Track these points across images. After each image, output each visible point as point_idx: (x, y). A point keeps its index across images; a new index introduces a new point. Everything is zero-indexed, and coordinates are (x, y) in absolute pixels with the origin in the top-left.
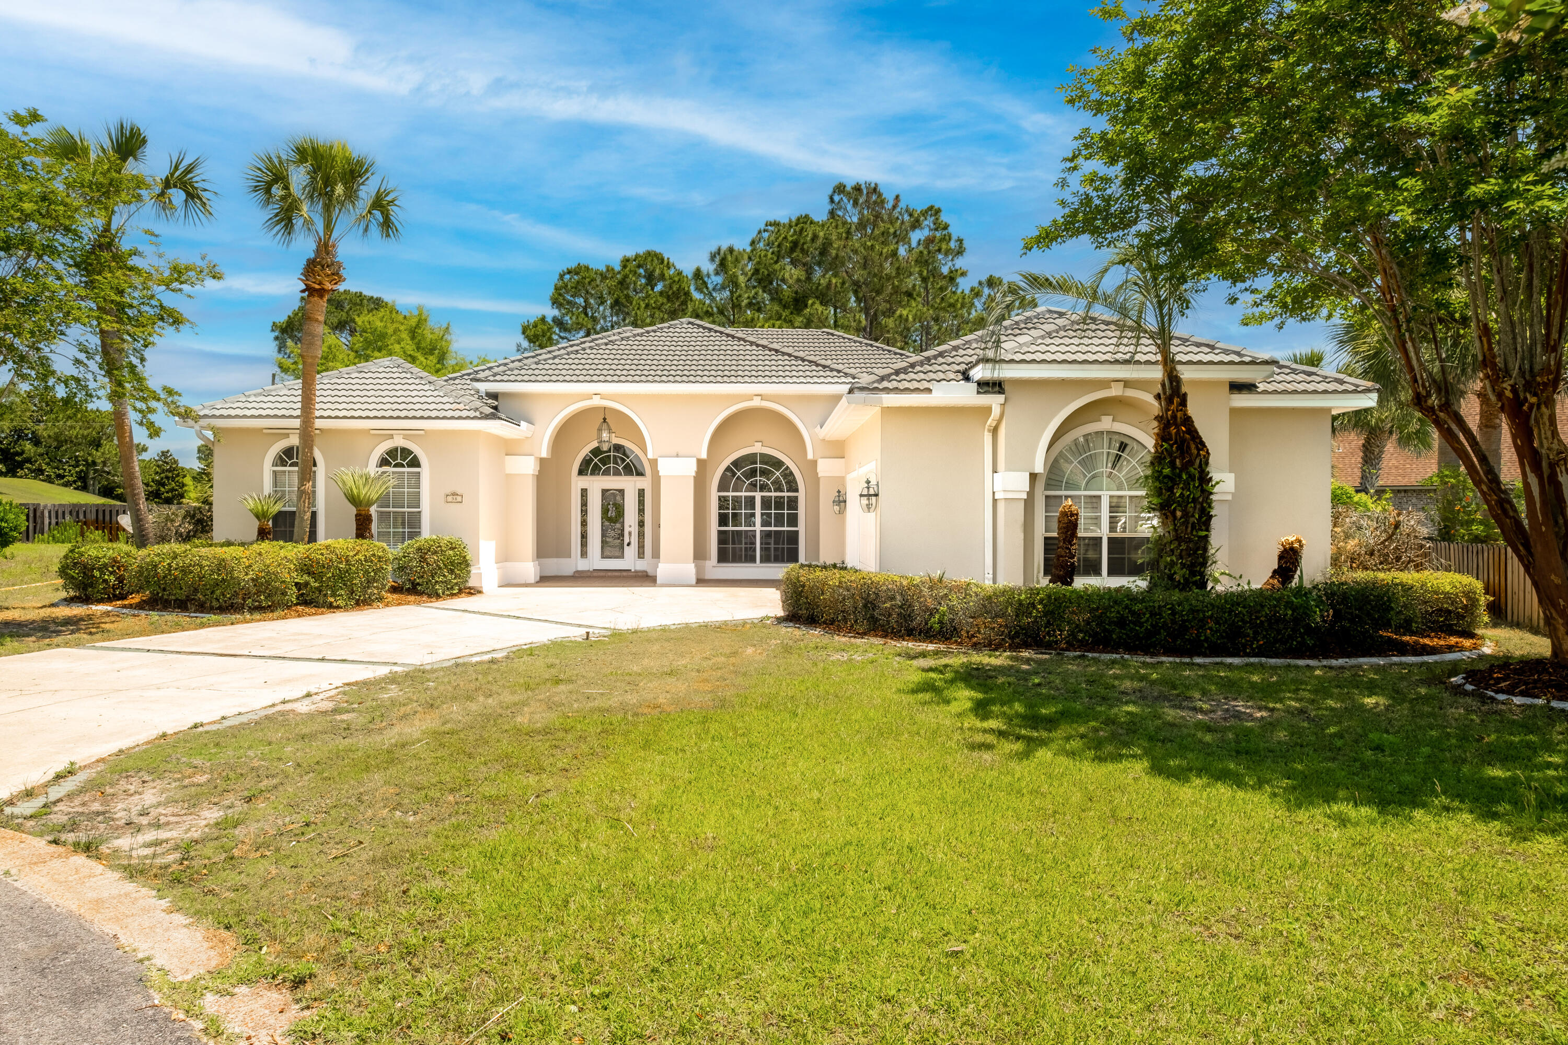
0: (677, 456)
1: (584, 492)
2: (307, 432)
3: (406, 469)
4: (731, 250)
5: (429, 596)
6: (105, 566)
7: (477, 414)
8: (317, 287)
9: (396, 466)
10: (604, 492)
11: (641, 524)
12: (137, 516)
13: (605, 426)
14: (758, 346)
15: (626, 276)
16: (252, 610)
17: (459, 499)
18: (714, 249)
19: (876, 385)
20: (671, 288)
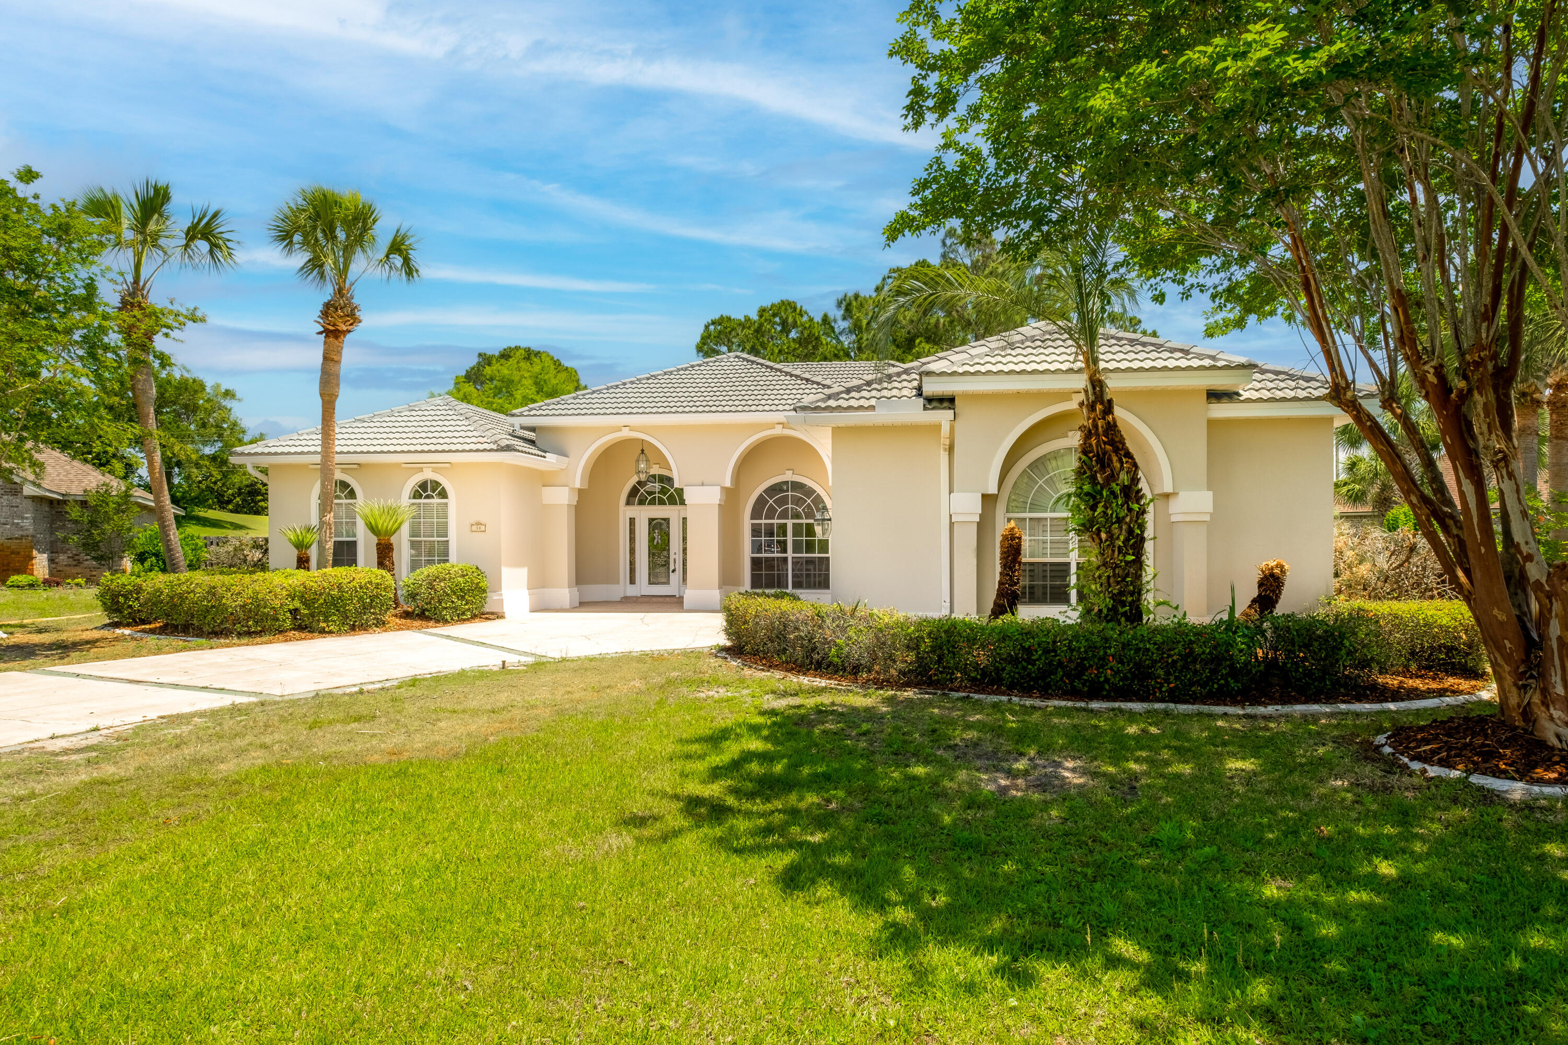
0: (703, 485)
1: (632, 521)
2: (327, 467)
3: (436, 501)
4: (857, 296)
5: (438, 621)
6: (130, 592)
8: (331, 328)
9: (427, 497)
10: (651, 520)
11: (685, 551)
13: (643, 457)
15: (761, 325)
17: (483, 528)
18: (840, 297)
20: (803, 334)
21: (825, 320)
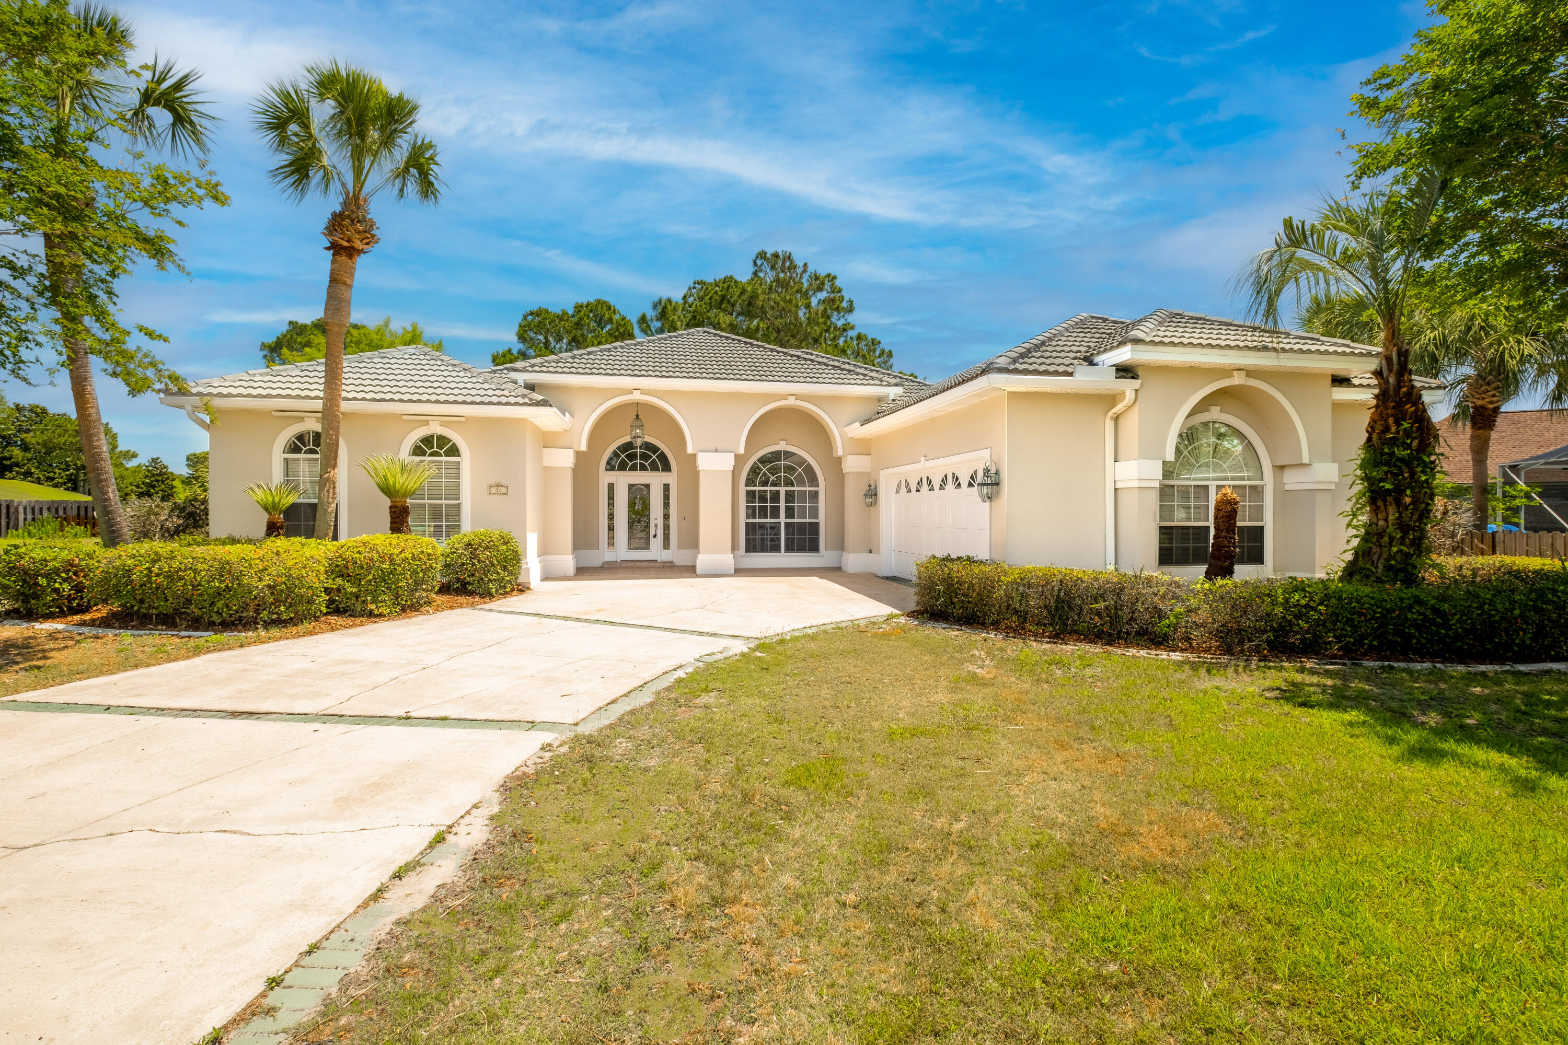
0: (716, 451)
1: (611, 487)
2: (330, 414)
3: (444, 459)
4: (669, 301)
5: (482, 596)
6: (56, 571)
7: (527, 400)
8: (345, 244)
9: (432, 455)
10: (631, 486)
11: (667, 517)
13: (638, 423)
15: (581, 319)
16: (268, 625)
17: (504, 490)
18: (656, 300)
19: (1012, 367)
20: (618, 329)
21: (643, 320)
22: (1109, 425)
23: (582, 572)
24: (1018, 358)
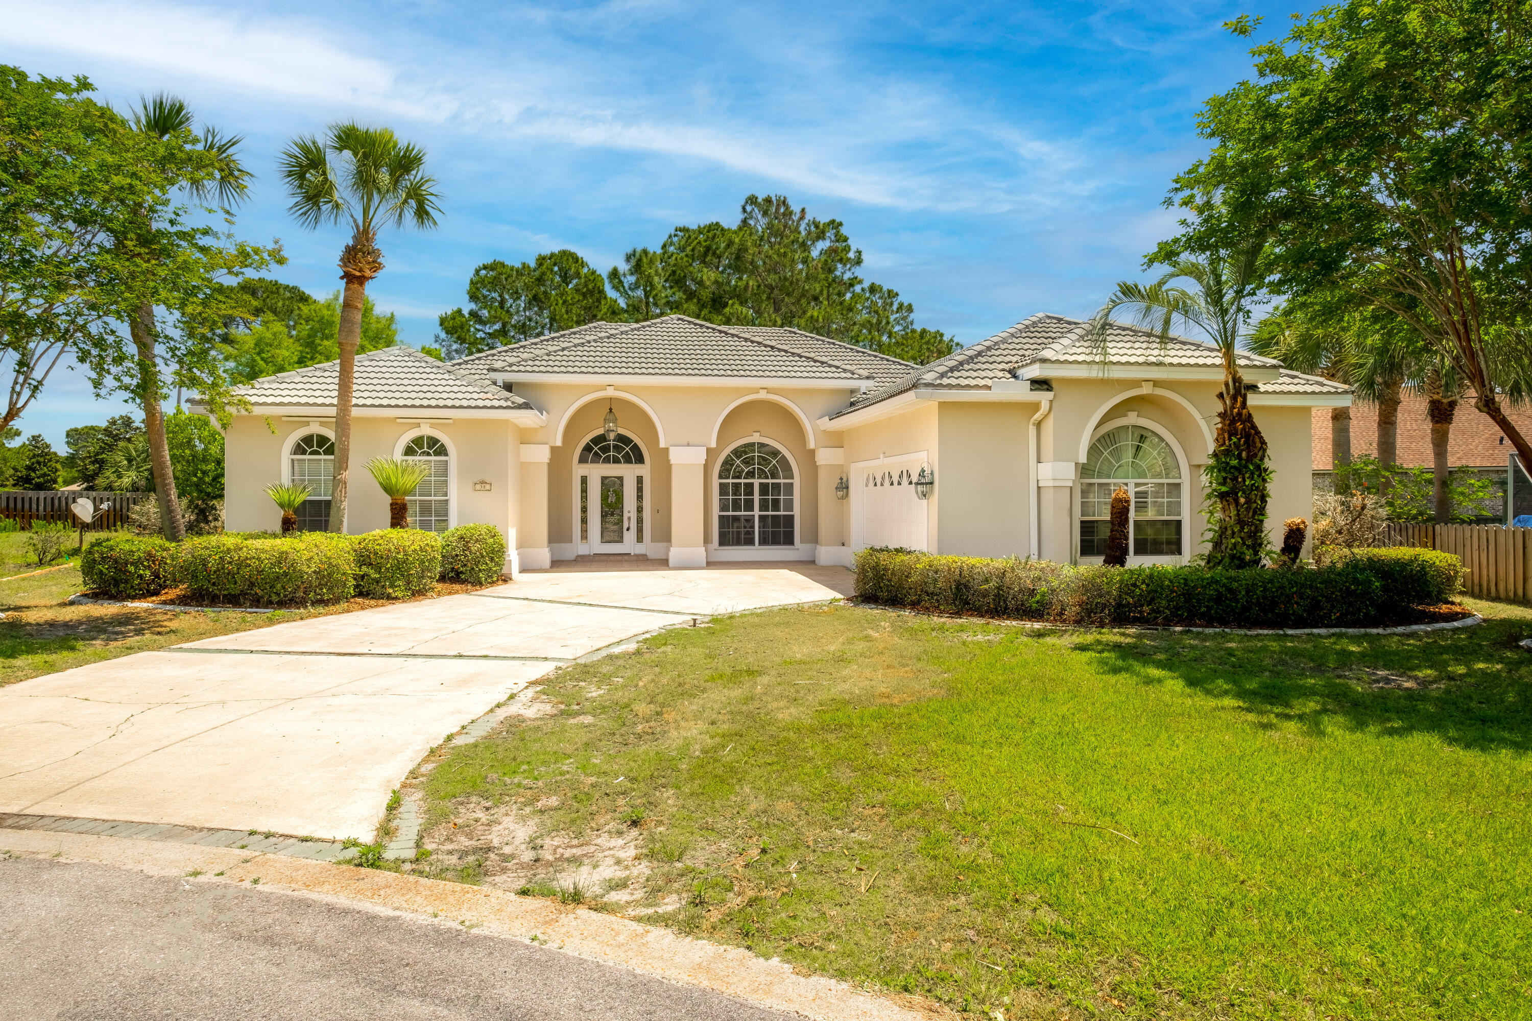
0: (688, 445)
1: (584, 480)
3: (434, 458)
4: (645, 252)
5: (474, 584)
6: (139, 560)
8: (358, 274)
9: (422, 454)
10: (604, 479)
11: (640, 510)
12: (168, 507)
13: (611, 417)
14: (752, 342)
15: (544, 274)
16: (315, 603)
17: (488, 487)
18: (629, 250)
19: (938, 381)
20: (586, 286)
21: (614, 274)
22: (1032, 431)
23: (557, 564)
24: (947, 372)
